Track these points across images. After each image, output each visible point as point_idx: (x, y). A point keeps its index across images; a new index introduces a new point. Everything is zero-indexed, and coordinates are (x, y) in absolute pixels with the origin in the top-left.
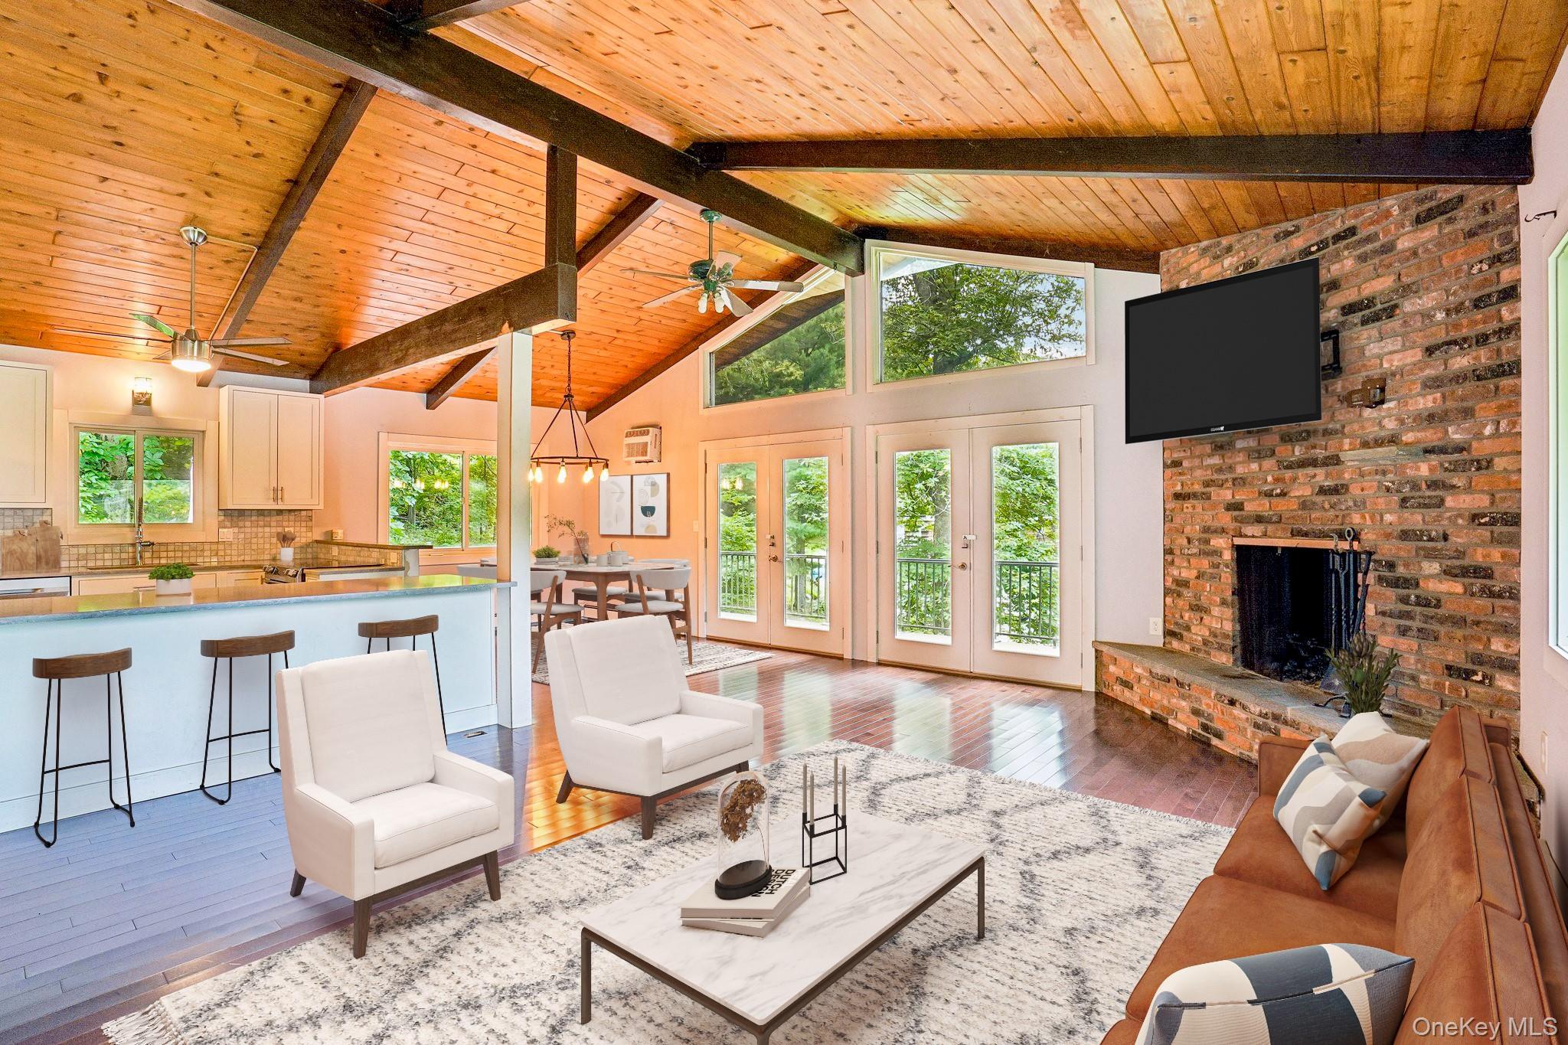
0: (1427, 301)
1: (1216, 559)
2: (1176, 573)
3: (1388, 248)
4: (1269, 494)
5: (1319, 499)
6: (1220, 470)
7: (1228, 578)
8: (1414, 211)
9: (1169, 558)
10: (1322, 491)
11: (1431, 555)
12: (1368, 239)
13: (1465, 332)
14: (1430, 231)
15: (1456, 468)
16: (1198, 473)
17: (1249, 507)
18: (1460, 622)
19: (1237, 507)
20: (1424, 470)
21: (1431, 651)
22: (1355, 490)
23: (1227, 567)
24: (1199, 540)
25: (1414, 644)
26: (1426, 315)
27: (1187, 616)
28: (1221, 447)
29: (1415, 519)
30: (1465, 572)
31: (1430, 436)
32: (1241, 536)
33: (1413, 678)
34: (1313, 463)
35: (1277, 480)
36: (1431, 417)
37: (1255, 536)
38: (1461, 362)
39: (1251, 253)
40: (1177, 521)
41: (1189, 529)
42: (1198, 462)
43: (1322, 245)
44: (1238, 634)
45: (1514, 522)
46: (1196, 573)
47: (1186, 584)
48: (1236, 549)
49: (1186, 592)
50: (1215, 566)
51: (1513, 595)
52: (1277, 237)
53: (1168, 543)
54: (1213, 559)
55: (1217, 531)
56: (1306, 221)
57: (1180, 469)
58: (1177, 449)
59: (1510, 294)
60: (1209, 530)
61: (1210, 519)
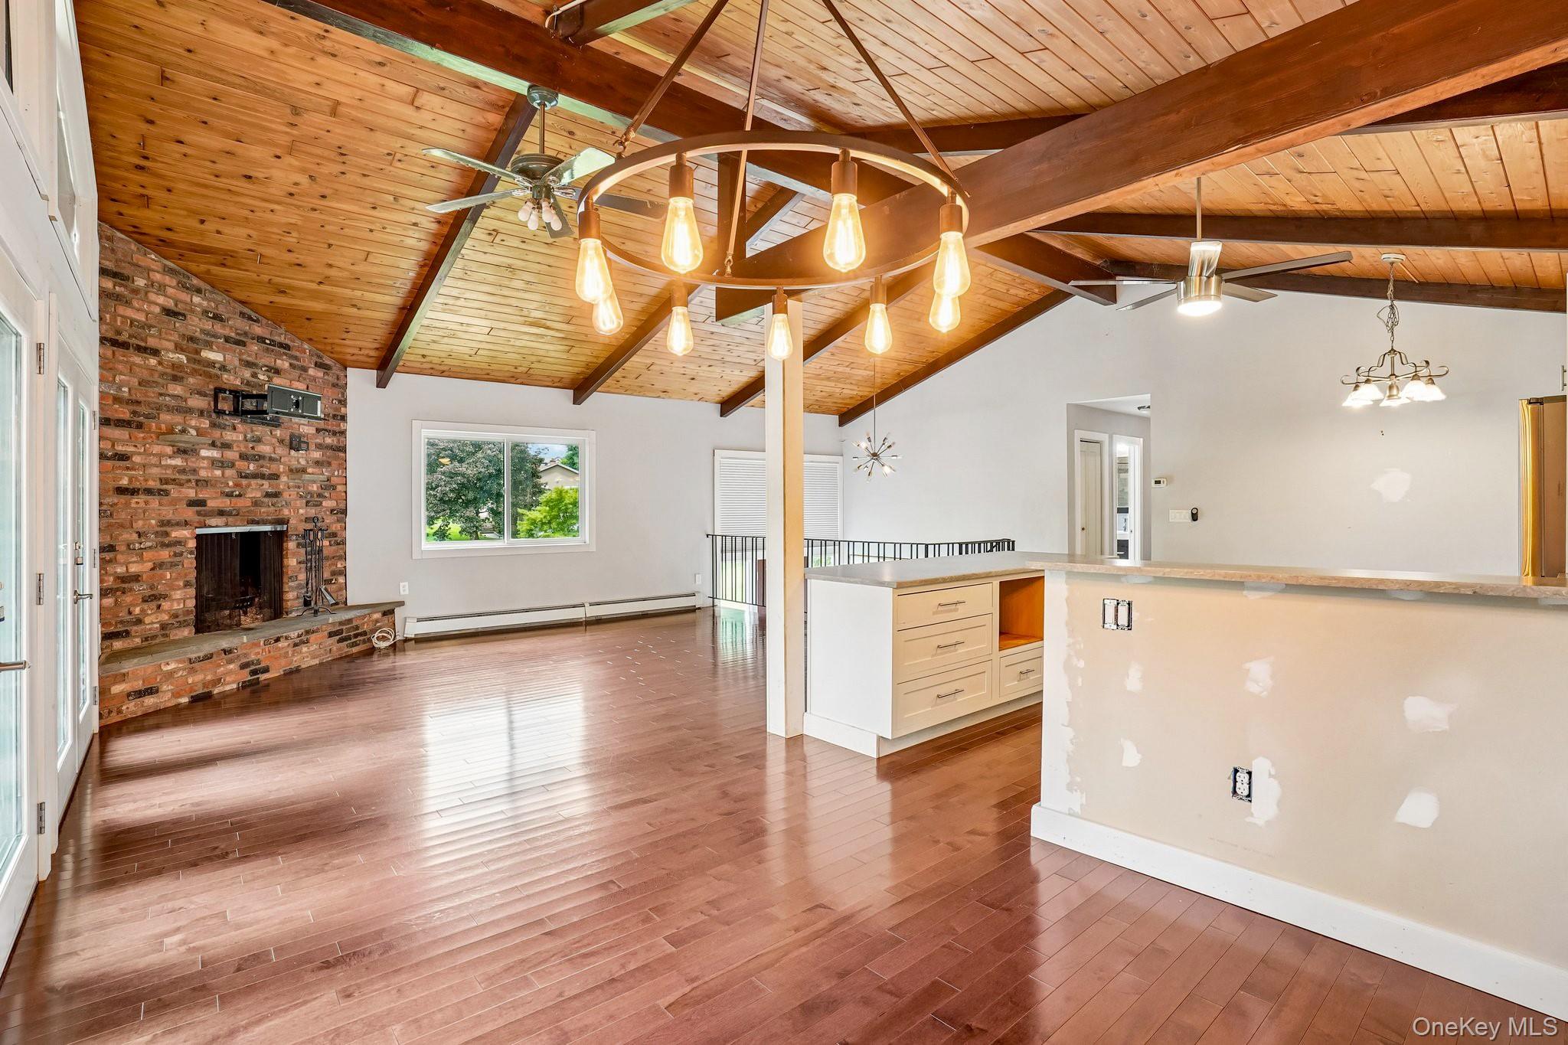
1: (179, 549)
2: (120, 570)
3: (305, 369)
4: (230, 495)
5: (266, 500)
6: (183, 471)
7: (190, 561)
8: (315, 359)
9: (108, 556)
10: (268, 495)
12: (297, 358)
13: (329, 428)
14: (320, 374)
15: (326, 488)
16: (155, 471)
17: (212, 504)
18: (327, 558)
19: (201, 503)
20: (315, 488)
22: (286, 495)
23: (191, 553)
24: (156, 533)
27: (137, 610)
28: (185, 452)
29: (312, 512)
30: (330, 535)
31: (318, 472)
32: (205, 526)
34: (263, 476)
35: (236, 485)
36: (318, 463)
37: (217, 527)
38: (328, 440)
39: (221, 310)
40: (123, 516)
41: (140, 523)
42: (154, 460)
43: (273, 343)
44: (196, 607)
45: (344, 512)
46: (150, 565)
47: (136, 578)
48: (199, 538)
49: (136, 586)
50: (175, 555)
51: (343, 543)
52: (242, 314)
53: (108, 540)
54: (174, 549)
55: (178, 524)
56: (264, 321)
57: (127, 464)
58: (124, 443)
59: (343, 418)
60: (169, 523)
61: (168, 513)
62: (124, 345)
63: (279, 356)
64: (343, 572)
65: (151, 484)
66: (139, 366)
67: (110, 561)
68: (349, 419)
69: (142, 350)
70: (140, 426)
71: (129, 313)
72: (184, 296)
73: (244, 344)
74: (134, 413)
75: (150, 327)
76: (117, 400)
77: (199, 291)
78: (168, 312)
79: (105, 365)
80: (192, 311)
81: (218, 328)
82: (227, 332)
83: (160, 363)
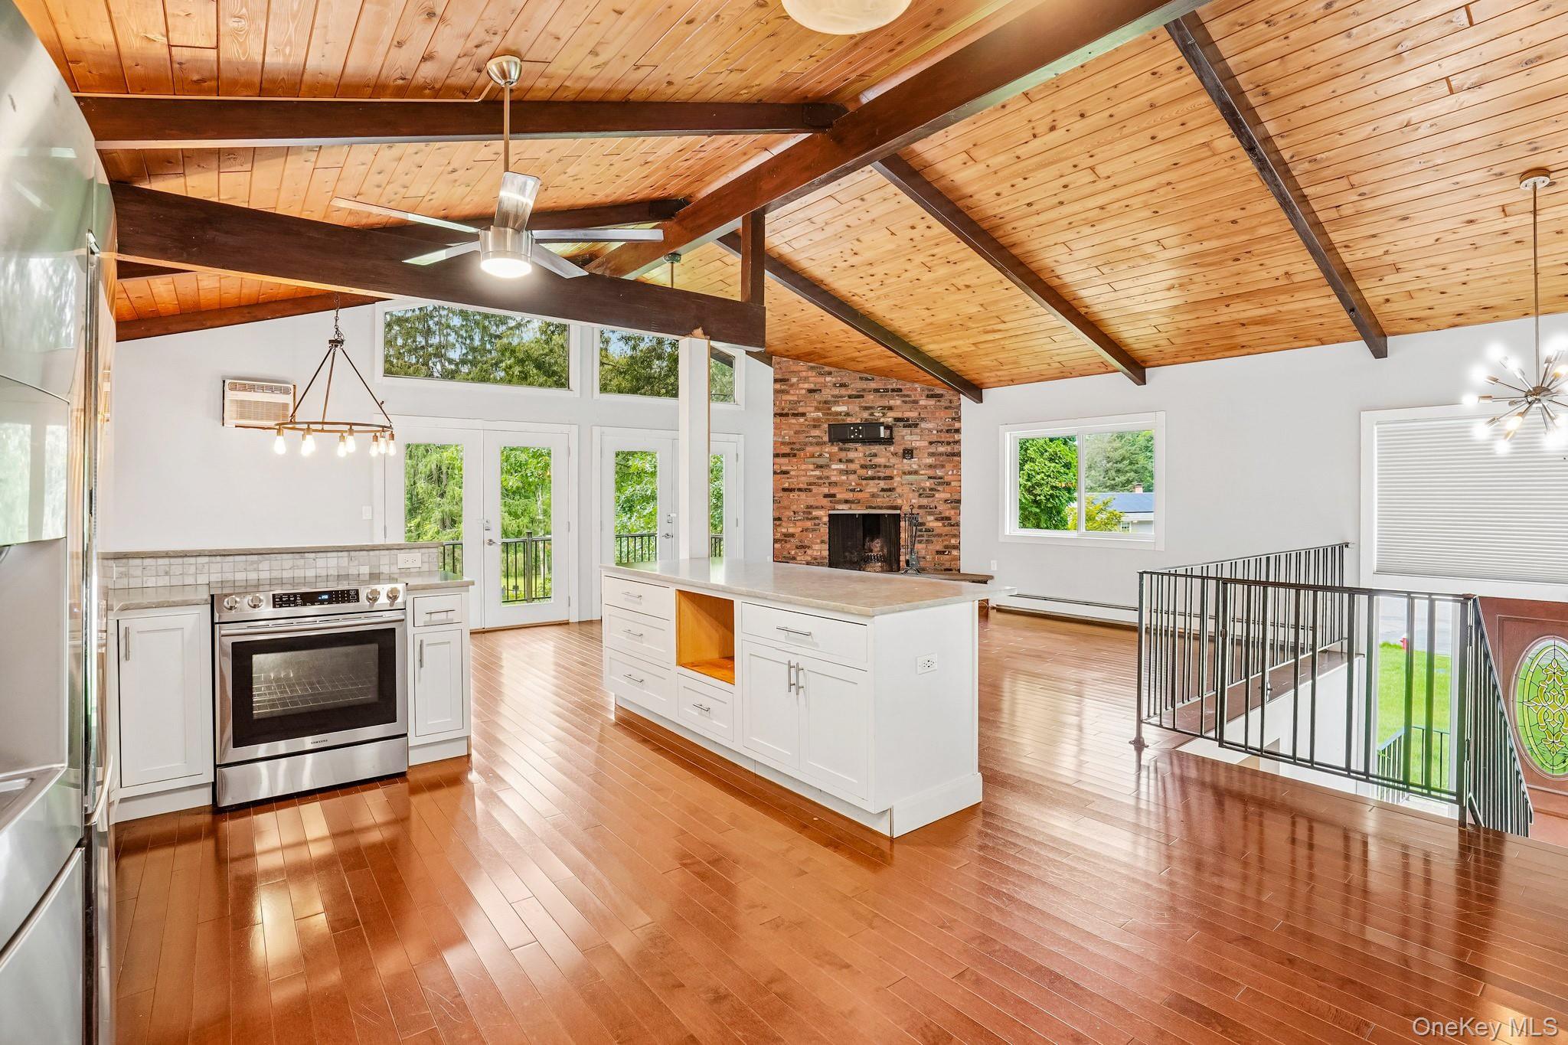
0: (930, 425)
1: (817, 521)
2: (784, 530)
3: (916, 402)
4: (853, 490)
5: (882, 493)
6: (820, 478)
7: (824, 530)
8: (926, 392)
9: (778, 523)
10: (883, 490)
11: (930, 514)
12: (908, 396)
13: (943, 440)
14: (932, 402)
15: (939, 484)
16: (803, 478)
17: (839, 496)
18: (940, 535)
19: (834, 496)
20: (928, 484)
21: (931, 547)
22: (899, 490)
23: (825, 524)
24: (804, 512)
25: (924, 546)
26: (930, 431)
27: (793, 552)
28: (821, 467)
29: (924, 501)
30: (942, 519)
31: (930, 472)
32: (834, 509)
33: (924, 558)
34: (879, 478)
35: (857, 484)
36: (930, 466)
37: (843, 509)
38: (941, 449)
39: (845, 380)
40: (785, 503)
41: (795, 506)
42: (803, 473)
43: (886, 391)
44: (829, 555)
45: (959, 501)
46: (800, 529)
47: (792, 535)
48: (830, 516)
49: (792, 540)
50: (815, 525)
51: (958, 524)
52: (861, 379)
53: (778, 515)
54: (813, 521)
55: (817, 508)
56: (878, 378)
57: (788, 476)
58: (787, 465)
59: (958, 431)
60: (811, 507)
61: (811, 501)
62: (787, 415)
63: (892, 398)
64: (957, 547)
65: (801, 486)
66: (794, 424)
67: (780, 525)
68: (962, 431)
69: (795, 415)
70: (795, 455)
71: (789, 398)
72: (821, 379)
73: (862, 396)
74: (792, 449)
75: (799, 402)
76: (783, 443)
77: (830, 373)
78: (810, 391)
79: (777, 427)
80: (826, 386)
81: (843, 391)
82: (850, 392)
83: (806, 420)
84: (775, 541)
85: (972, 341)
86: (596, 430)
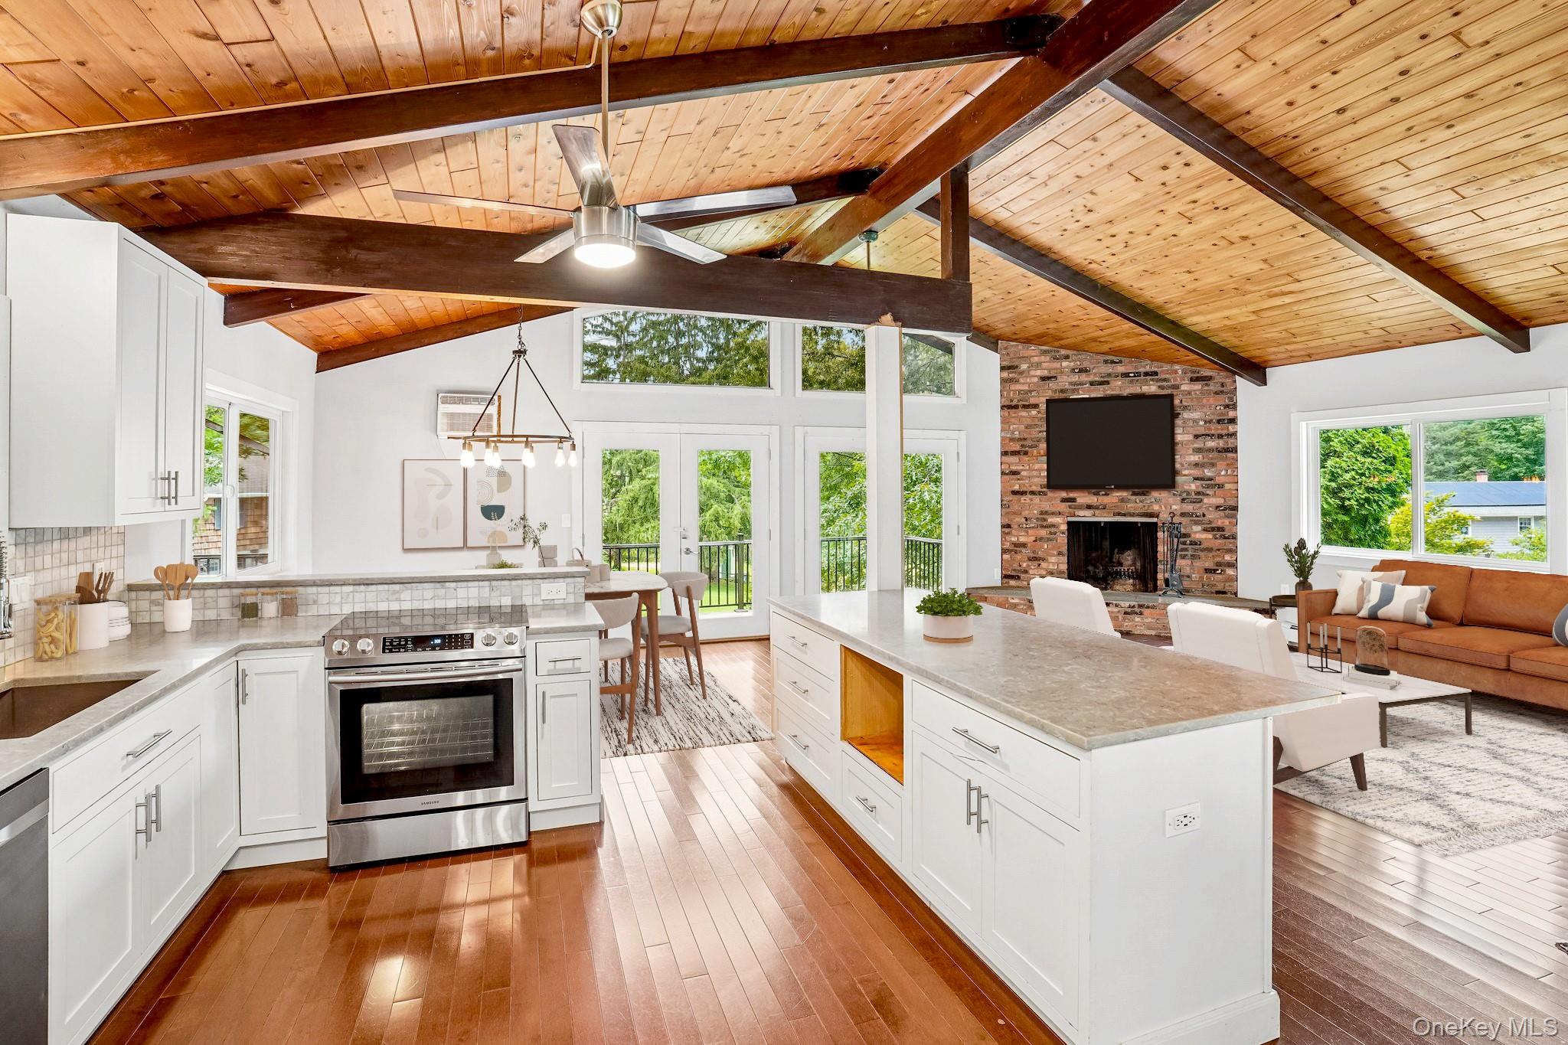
0: (1195, 415)
1: (1053, 530)
2: (1014, 539)
3: (1176, 387)
4: (1097, 494)
5: (1133, 497)
7: (1063, 540)
8: (1190, 375)
9: (1007, 530)
10: (1135, 493)
11: (1196, 523)
12: (1165, 380)
13: (1213, 432)
14: (1197, 386)
15: (1208, 487)
16: (1036, 480)
17: (1081, 501)
18: (1210, 550)
19: (1072, 500)
20: (1193, 487)
21: (1198, 564)
23: (1063, 533)
24: (1037, 519)
25: (1189, 562)
26: (1195, 421)
27: (1025, 565)
29: (1189, 508)
30: (1213, 529)
31: (1197, 472)
32: (1074, 516)
33: (1188, 577)
36: (1196, 465)
37: (1085, 516)
38: (1211, 444)
39: (1086, 364)
40: (1015, 508)
41: (1027, 512)
42: (1035, 473)
43: (1137, 374)
44: (1068, 569)
45: (1235, 508)
46: (1033, 538)
47: (1024, 545)
48: (1069, 523)
49: (1024, 550)
50: (1051, 533)
51: (1234, 537)
52: (1106, 362)
53: (1006, 522)
54: (1050, 529)
55: (1053, 514)
56: (1127, 360)
57: (1018, 476)
58: (1016, 464)
59: (1233, 421)
60: (1046, 513)
61: (1046, 506)
62: (1016, 407)
63: (1146, 383)
64: (1233, 565)
65: (1034, 488)
66: (1024, 417)
67: (1008, 533)
68: (1239, 421)
69: (1025, 407)
70: (1026, 453)
71: (1018, 387)
72: (1057, 365)
73: (1108, 383)
74: (1022, 446)
75: (1031, 392)
76: (1012, 440)
77: (1067, 357)
78: (1044, 379)
79: (1005, 421)
80: (1062, 372)
81: (1084, 378)
82: (1092, 378)
83: (1039, 412)
84: (1004, 551)
85: (1251, 308)
86: (799, 431)
